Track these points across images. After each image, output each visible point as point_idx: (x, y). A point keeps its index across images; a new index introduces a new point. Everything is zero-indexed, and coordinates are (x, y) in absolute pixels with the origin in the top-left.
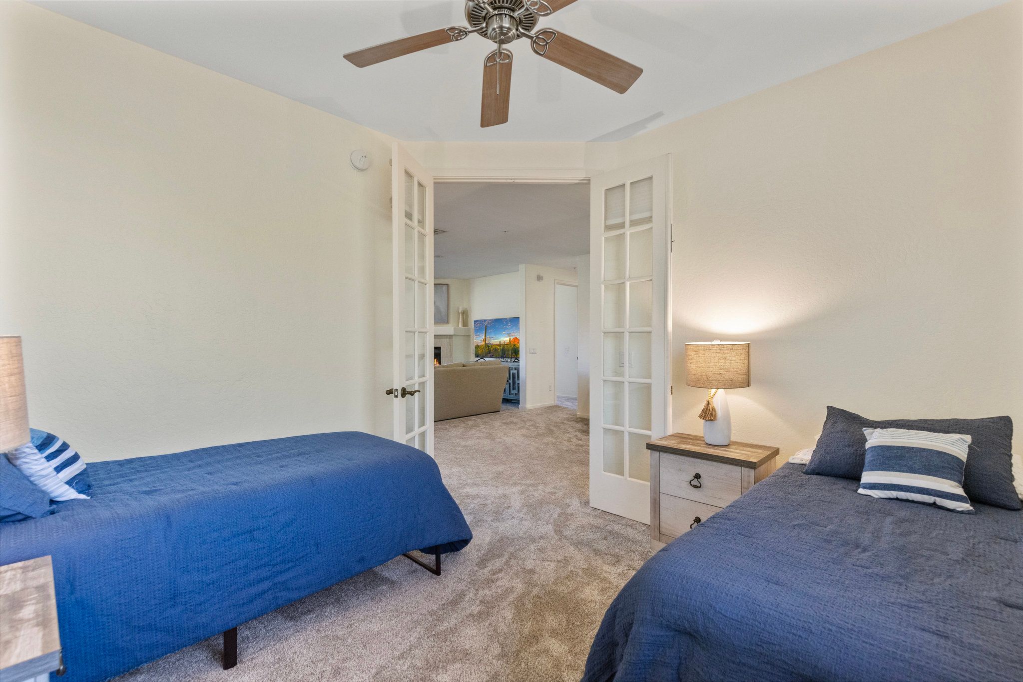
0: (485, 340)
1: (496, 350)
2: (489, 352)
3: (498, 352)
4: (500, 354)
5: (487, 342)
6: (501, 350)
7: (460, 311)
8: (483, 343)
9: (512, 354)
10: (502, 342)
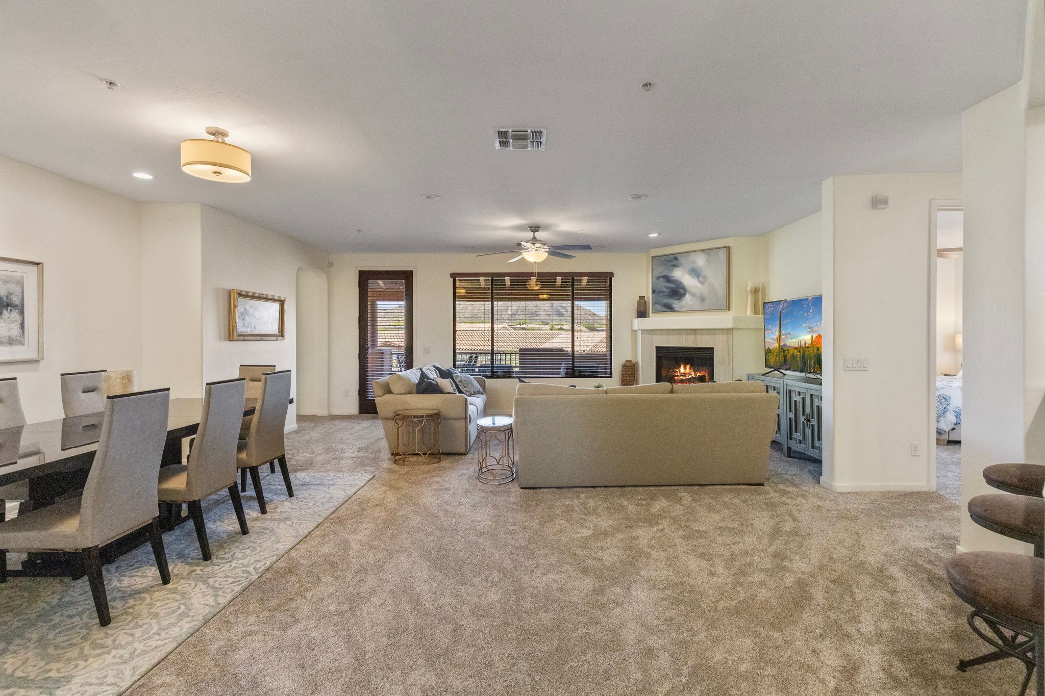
0: (779, 339)
1: (794, 357)
2: (785, 361)
3: (797, 361)
4: (799, 365)
5: (782, 343)
6: (800, 358)
7: (749, 289)
8: (777, 345)
9: (814, 364)
10: (803, 343)
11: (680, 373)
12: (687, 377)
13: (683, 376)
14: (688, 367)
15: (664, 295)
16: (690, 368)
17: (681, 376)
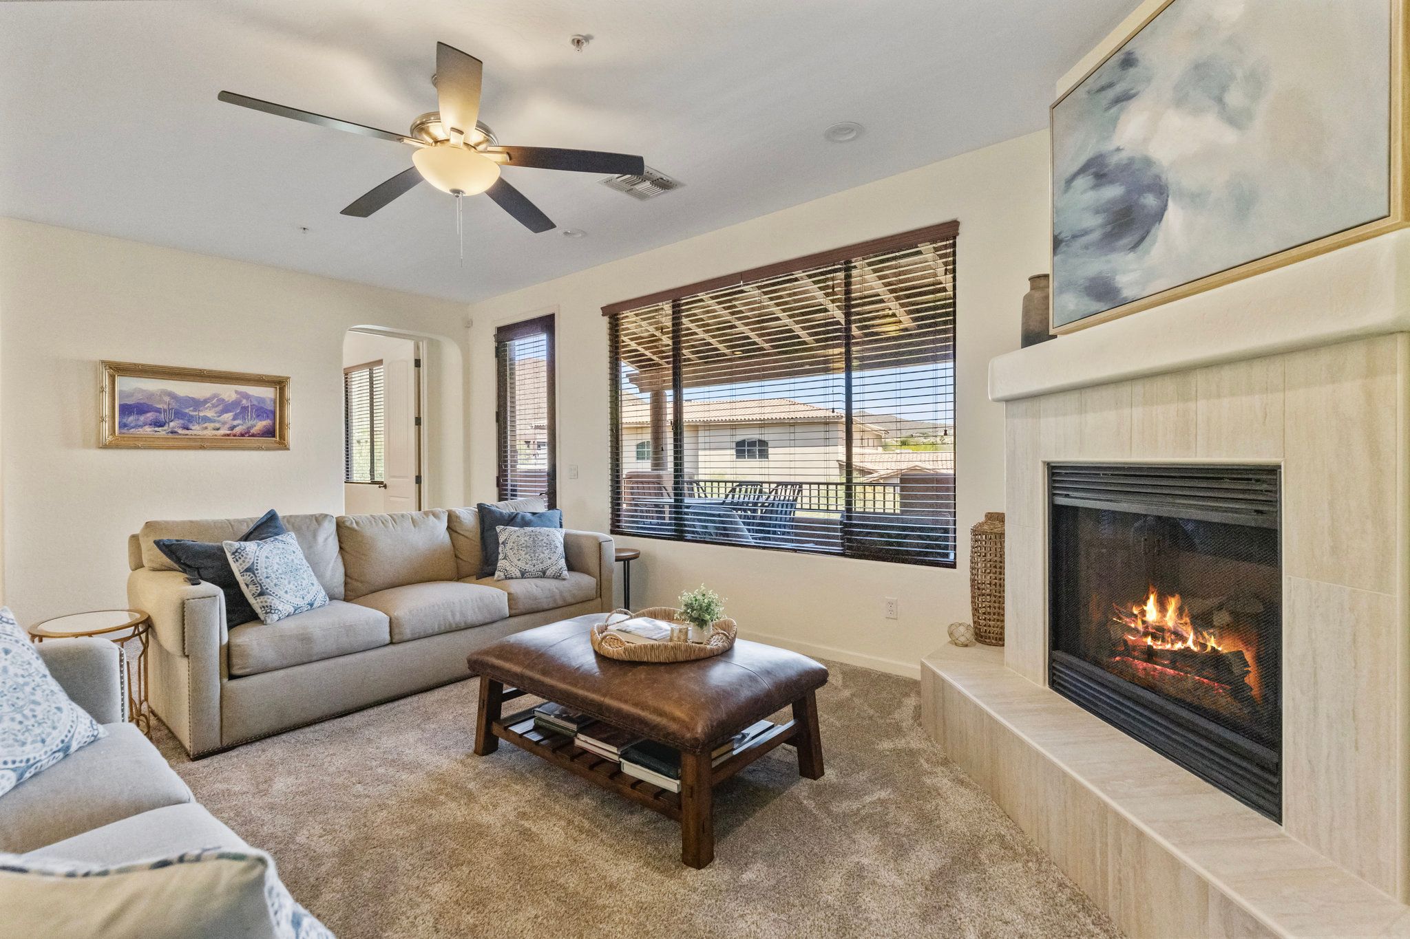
11: (1144, 622)
12: (1168, 646)
13: (1155, 637)
14: (1173, 604)
15: (1086, 247)
16: (1180, 611)
17: (1146, 634)
